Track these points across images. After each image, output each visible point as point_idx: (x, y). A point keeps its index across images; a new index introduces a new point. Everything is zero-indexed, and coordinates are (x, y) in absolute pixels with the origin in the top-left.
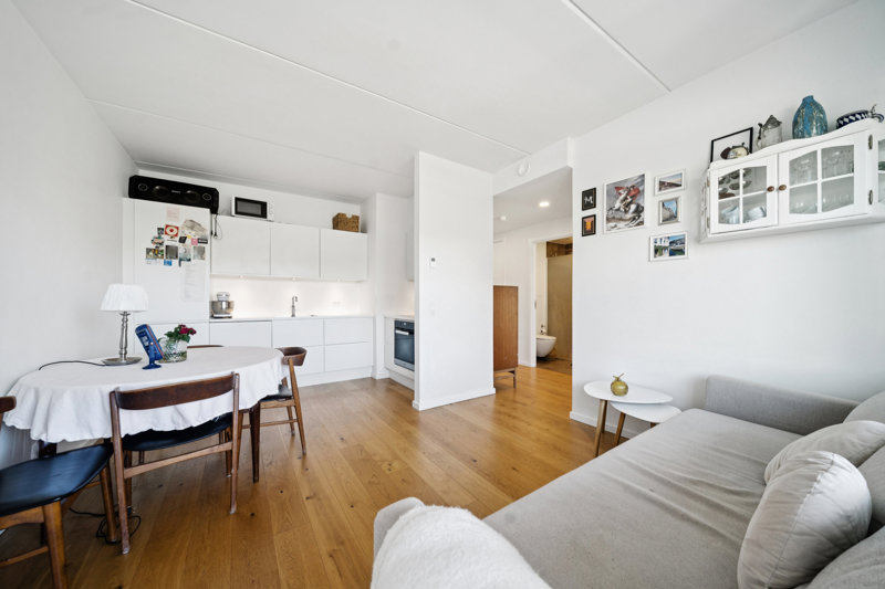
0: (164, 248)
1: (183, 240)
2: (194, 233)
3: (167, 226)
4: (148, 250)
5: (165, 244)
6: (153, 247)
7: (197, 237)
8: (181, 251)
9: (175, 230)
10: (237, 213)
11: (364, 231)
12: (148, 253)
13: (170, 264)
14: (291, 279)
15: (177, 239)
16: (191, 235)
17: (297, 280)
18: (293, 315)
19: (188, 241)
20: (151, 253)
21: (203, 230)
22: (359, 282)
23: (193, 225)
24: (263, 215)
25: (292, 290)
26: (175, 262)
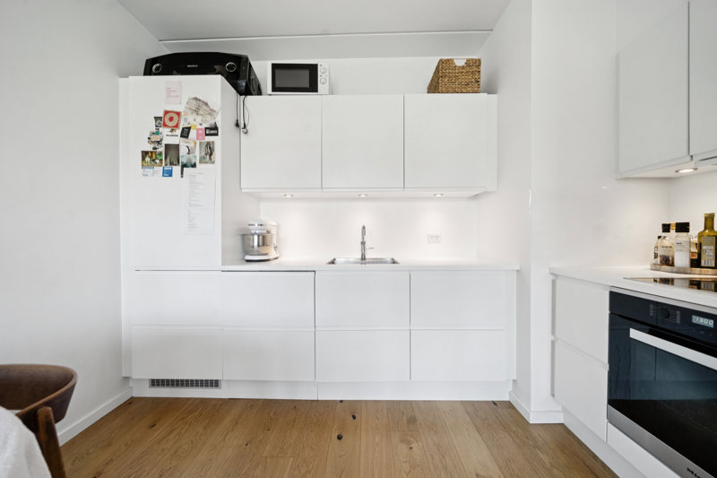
0: (162, 149)
1: (185, 133)
2: (199, 119)
3: (166, 112)
4: (145, 154)
5: (164, 142)
6: (149, 148)
7: (205, 125)
8: (183, 151)
9: (176, 117)
10: (275, 89)
11: (491, 90)
12: (143, 159)
13: (170, 174)
14: (358, 199)
15: (178, 132)
16: (197, 123)
17: (368, 199)
18: (363, 258)
19: (193, 134)
20: (148, 159)
21: (212, 112)
22: (476, 197)
23: (199, 105)
24: (313, 87)
25: (363, 216)
26: (176, 169)
